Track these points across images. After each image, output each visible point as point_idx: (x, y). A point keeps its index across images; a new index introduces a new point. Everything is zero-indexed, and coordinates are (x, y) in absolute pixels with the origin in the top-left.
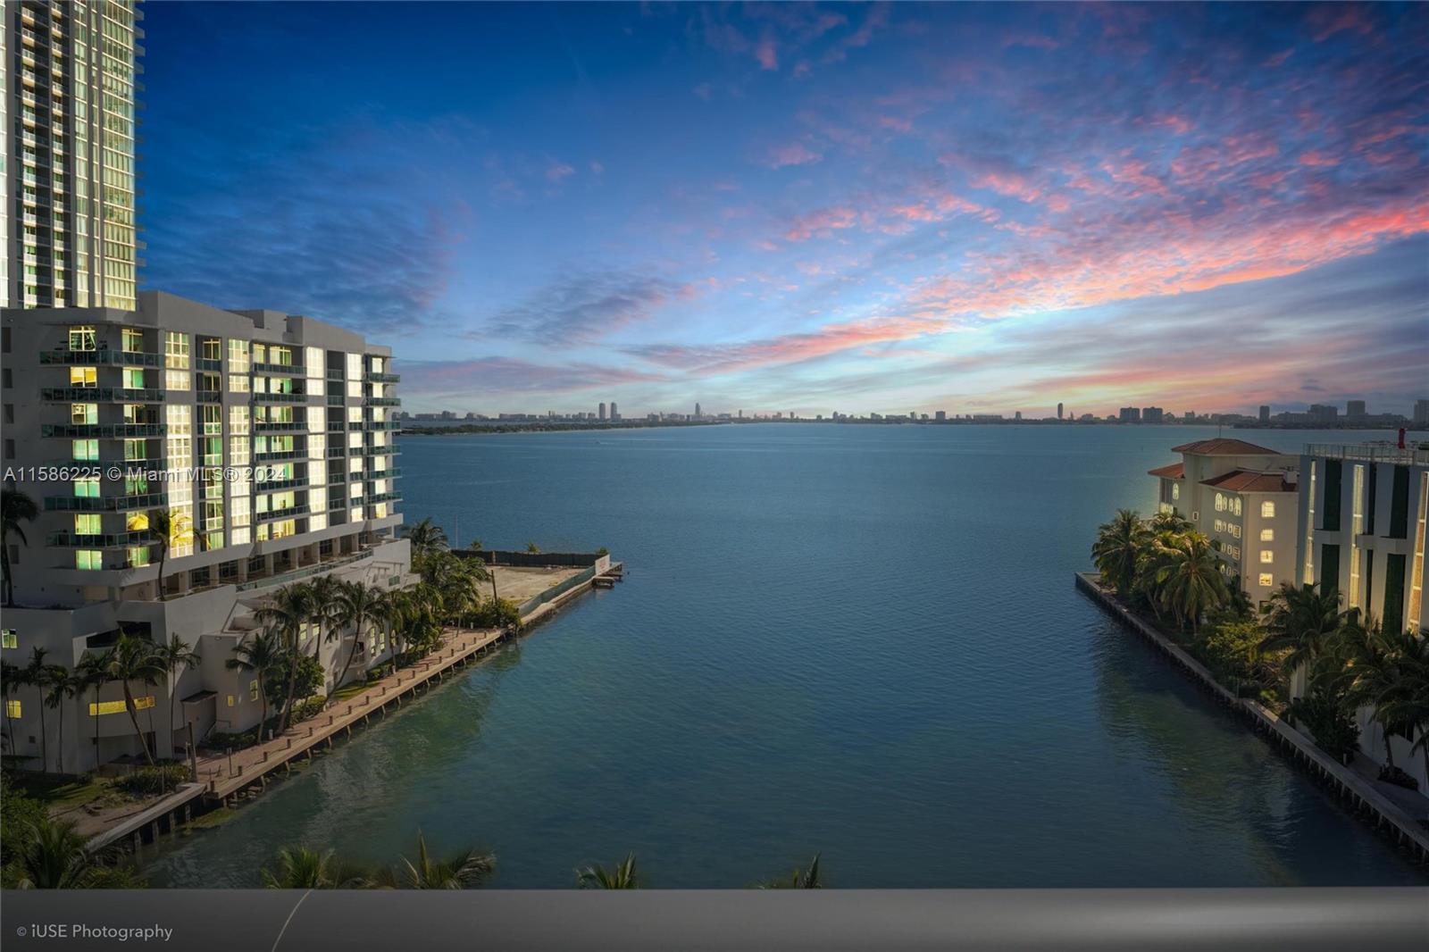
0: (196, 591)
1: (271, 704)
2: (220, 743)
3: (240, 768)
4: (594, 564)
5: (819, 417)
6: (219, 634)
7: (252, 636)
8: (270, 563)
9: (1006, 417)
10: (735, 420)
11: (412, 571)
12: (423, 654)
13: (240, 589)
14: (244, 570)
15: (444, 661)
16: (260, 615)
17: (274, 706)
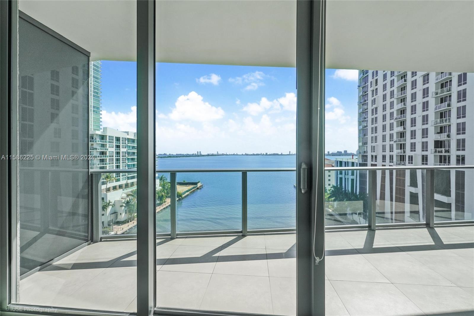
0: (114, 191)
1: (129, 215)
2: (118, 223)
3: (123, 228)
4: (197, 184)
5: (242, 154)
6: (119, 200)
7: (126, 200)
8: (130, 185)
9: (279, 154)
10: (225, 155)
11: (160, 186)
12: (162, 203)
13: (123, 190)
14: (124, 186)
15: (166, 205)
16: (128, 196)
17: (130, 215)
